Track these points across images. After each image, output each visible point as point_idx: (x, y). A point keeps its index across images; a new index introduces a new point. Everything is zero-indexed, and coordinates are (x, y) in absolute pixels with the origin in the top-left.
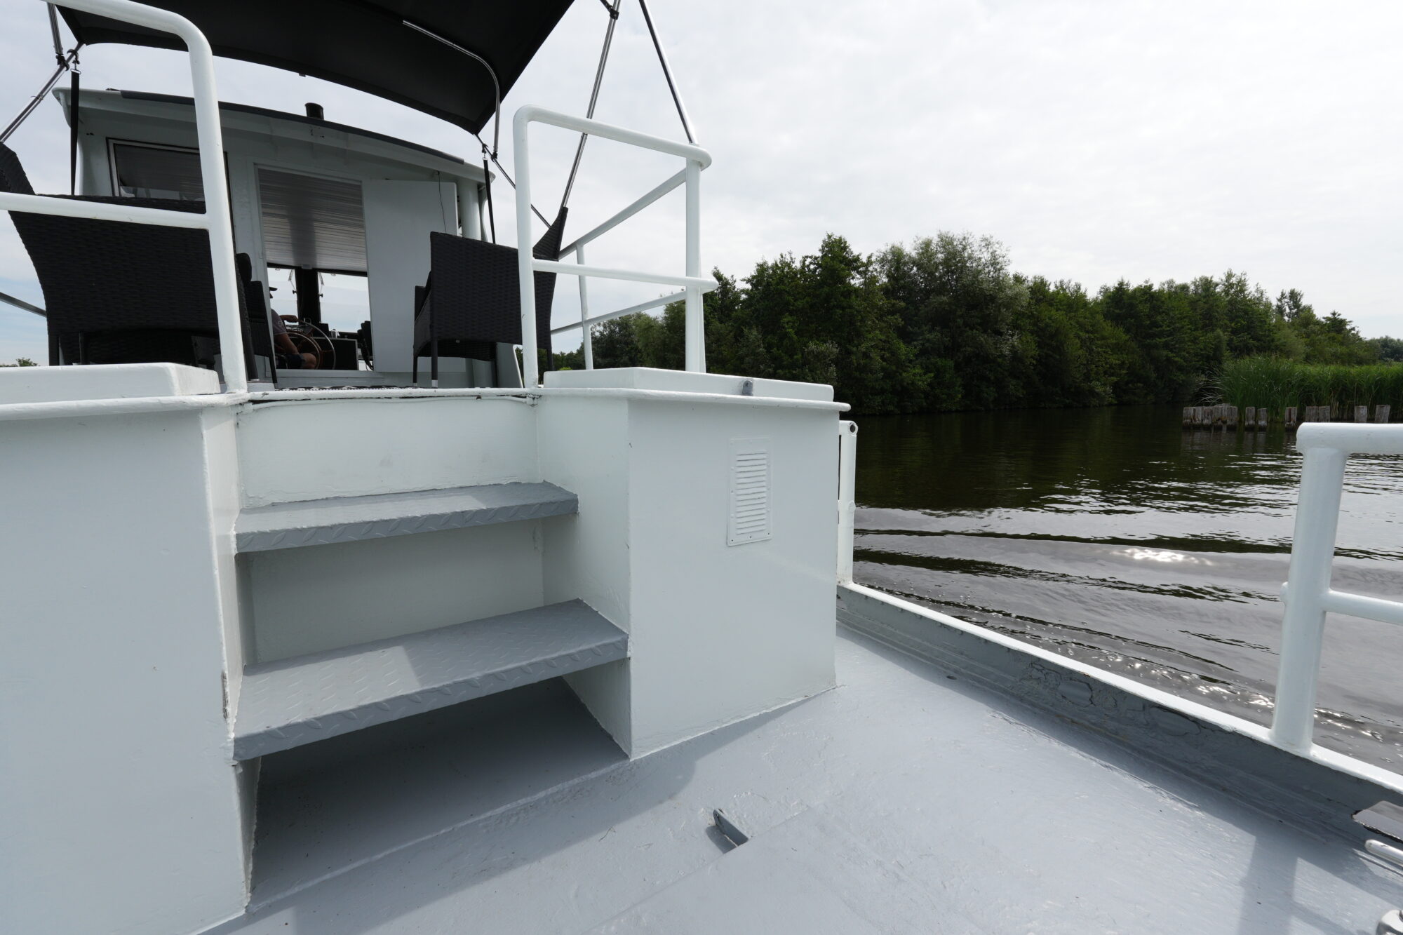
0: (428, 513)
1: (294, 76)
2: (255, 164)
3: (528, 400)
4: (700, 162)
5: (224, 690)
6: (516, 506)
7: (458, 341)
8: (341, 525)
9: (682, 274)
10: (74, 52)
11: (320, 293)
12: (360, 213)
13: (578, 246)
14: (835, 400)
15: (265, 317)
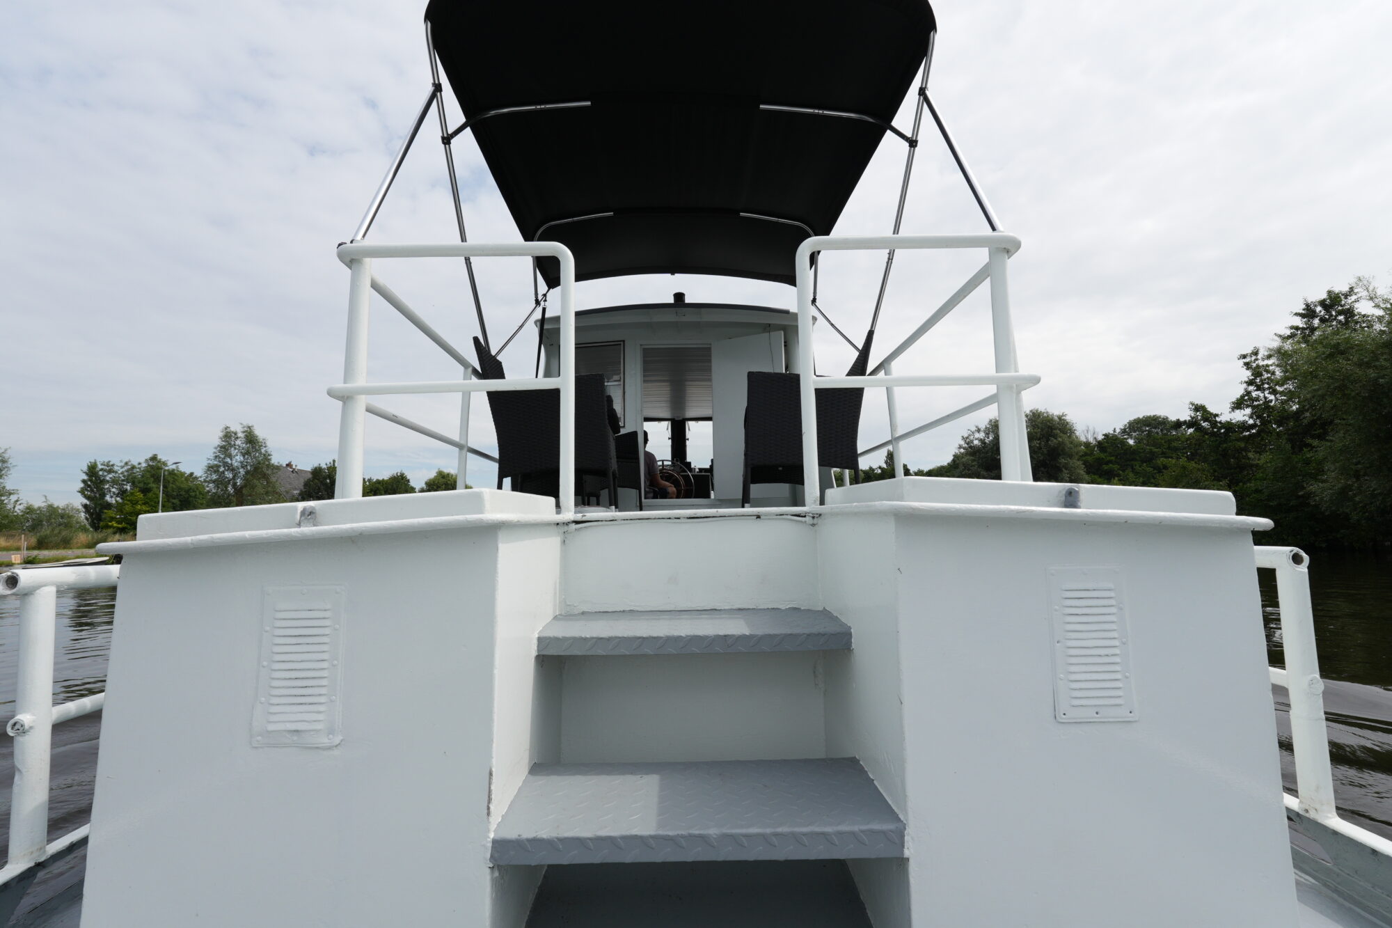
0: (692, 634)
1: (668, 276)
2: (641, 345)
3: (808, 519)
4: (1007, 248)
5: (490, 788)
6: (781, 634)
7: (780, 469)
8: (616, 637)
9: (991, 371)
10: (545, 295)
11: (687, 438)
12: (709, 370)
13: (886, 365)
14: (1238, 513)
15: (637, 459)
